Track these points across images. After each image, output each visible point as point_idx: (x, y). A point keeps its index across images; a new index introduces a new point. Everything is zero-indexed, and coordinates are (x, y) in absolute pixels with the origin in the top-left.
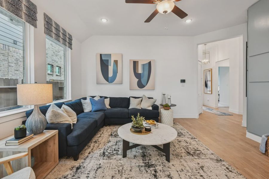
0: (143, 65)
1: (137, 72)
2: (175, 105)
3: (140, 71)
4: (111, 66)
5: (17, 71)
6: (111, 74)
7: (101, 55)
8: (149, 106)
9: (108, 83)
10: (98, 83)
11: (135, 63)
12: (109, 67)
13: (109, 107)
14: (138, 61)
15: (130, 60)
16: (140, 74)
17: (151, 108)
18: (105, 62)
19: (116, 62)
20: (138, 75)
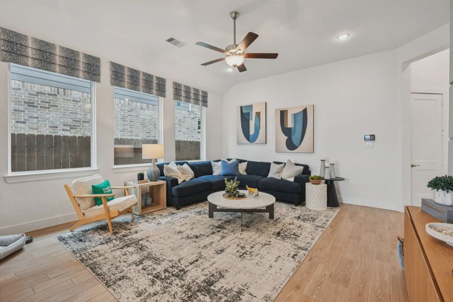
0: (295, 115)
1: (285, 126)
2: (343, 179)
3: (290, 124)
4: (252, 120)
5: (180, 131)
6: (252, 132)
7: (241, 107)
8: (290, 177)
9: (249, 142)
10: (239, 143)
11: (283, 114)
12: (250, 121)
13: (245, 173)
14: (287, 110)
15: (276, 110)
16: (290, 128)
17: (292, 180)
18: (246, 116)
19: (258, 114)
20: (287, 131)
